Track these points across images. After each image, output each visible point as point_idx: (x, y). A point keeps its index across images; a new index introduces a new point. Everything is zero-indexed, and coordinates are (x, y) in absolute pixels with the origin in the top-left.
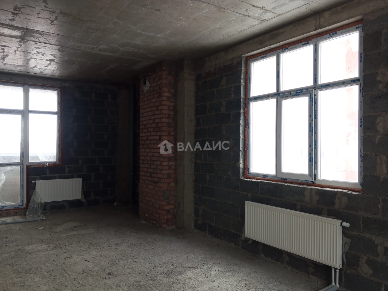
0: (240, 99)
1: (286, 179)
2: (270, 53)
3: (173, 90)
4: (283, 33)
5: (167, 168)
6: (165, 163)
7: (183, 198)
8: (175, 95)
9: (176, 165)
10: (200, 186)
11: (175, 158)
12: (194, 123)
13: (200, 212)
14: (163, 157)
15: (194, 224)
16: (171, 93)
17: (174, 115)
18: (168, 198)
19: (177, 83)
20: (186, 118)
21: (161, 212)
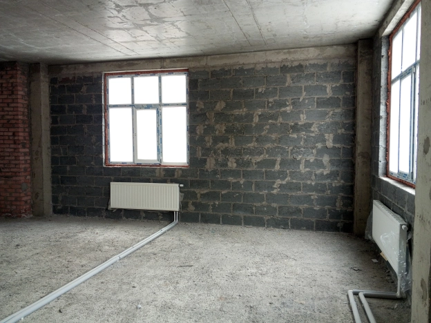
0: (101, 105)
1: (141, 164)
2: (126, 75)
3: (27, 89)
4: (137, 64)
5: (23, 162)
6: (21, 158)
7: (42, 189)
8: (29, 94)
9: (31, 160)
10: (59, 177)
11: (30, 153)
12: (49, 121)
13: (60, 199)
14: (19, 152)
15: (51, 210)
16: (25, 92)
17: (28, 113)
18: (25, 190)
19: (30, 83)
20: (43, 117)
21: (18, 203)
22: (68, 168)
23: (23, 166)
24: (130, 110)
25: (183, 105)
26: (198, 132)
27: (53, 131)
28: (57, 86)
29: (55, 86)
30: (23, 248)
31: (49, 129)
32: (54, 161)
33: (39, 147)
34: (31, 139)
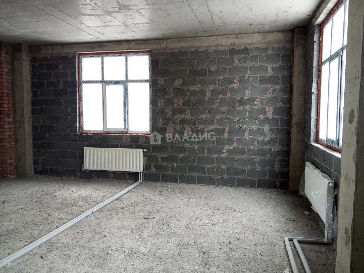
0: (76, 81)
1: (110, 132)
2: (97, 55)
3: (10, 67)
4: (107, 46)
5: (8, 130)
6: (6, 126)
7: (25, 153)
8: (12, 71)
9: (15, 128)
10: (40, 143)
11: (14, 122)
12: (31, 94)
13: (40, 161)
14: (4, 121)
15: (33, 171)
16: (9, 69)
17: (12, 87)
18: (10, 154)
19: (13, 62)
20: (25, 91)
21: (4, 165)
22: (47, 136)
23: (8, 133)
24: (100, 85)
25: (146, 81)
26: (159, 105)
27: (33, 103)
28: (37, 64)
29: (35, 64)
30: (9, 204)
31: (30, 101)
32: (35, 129)
33: (22, 116)
34: (15, 110)
